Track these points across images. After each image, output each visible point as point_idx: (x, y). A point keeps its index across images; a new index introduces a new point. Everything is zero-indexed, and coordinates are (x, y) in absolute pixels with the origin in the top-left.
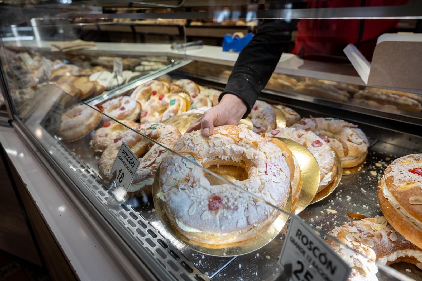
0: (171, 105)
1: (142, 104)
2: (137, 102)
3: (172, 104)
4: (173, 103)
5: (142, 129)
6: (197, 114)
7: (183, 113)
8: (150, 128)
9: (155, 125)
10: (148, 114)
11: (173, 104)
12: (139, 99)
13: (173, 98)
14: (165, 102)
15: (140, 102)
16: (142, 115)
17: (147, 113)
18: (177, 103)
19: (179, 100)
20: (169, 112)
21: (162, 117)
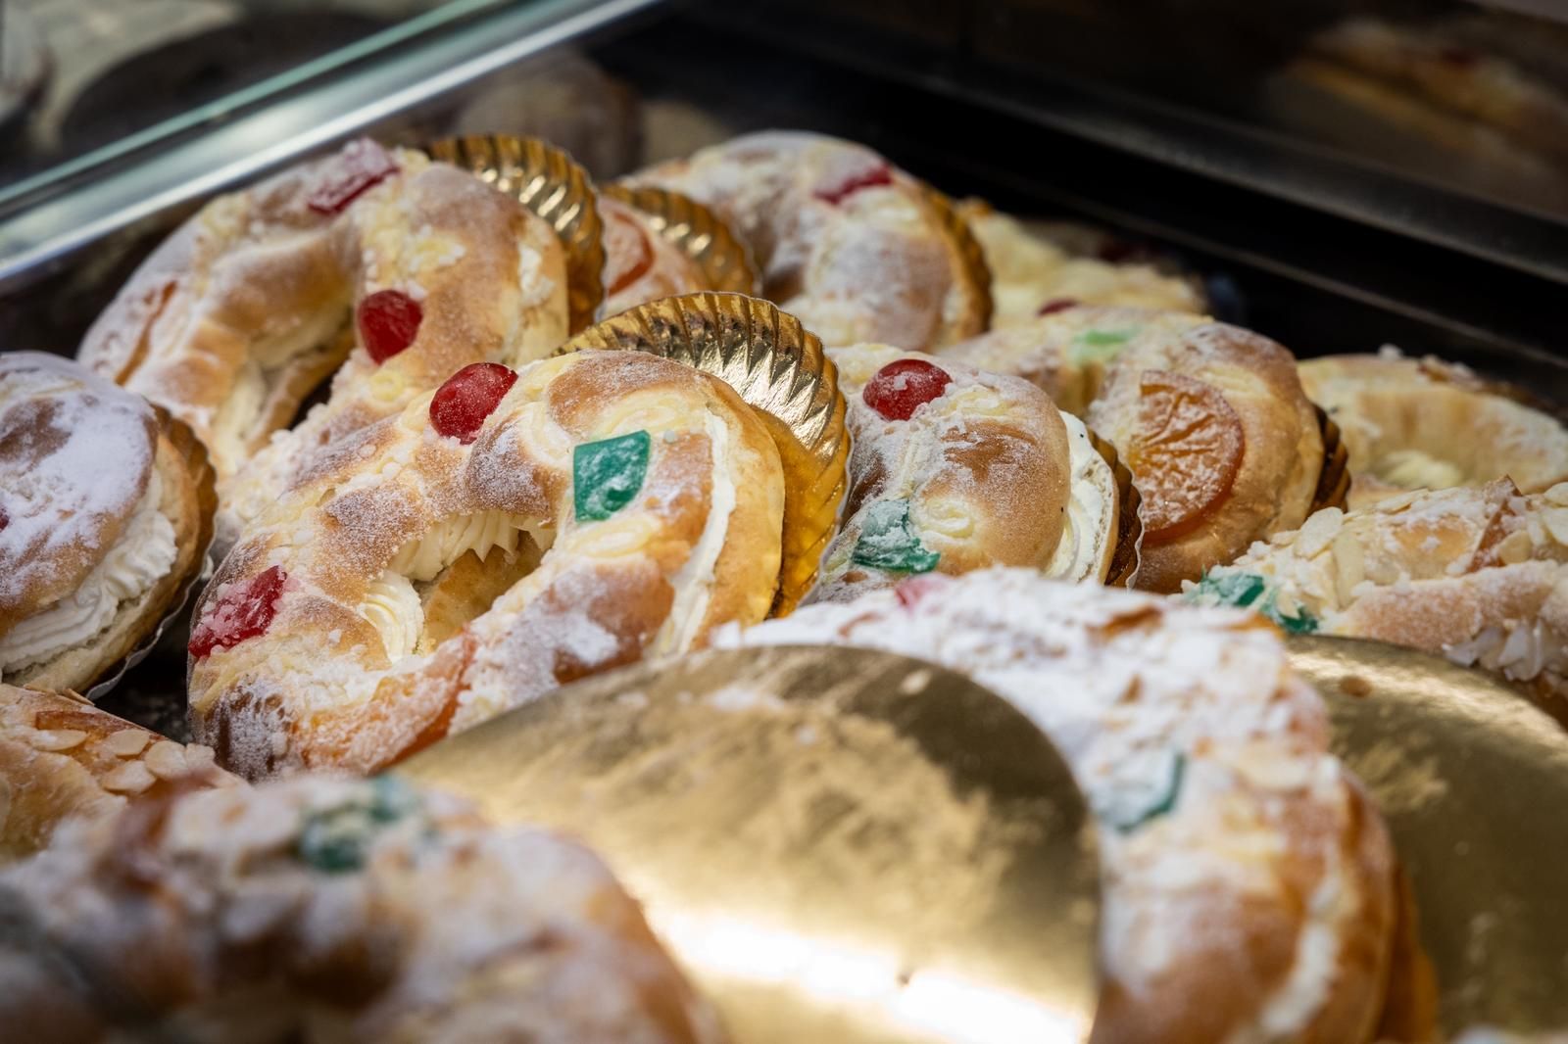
0: (582, 513)
1: (227, 452)
2: (166, 427)
3: (595, 501)
4: (617, 483)
5: (189, 859)
6: (913, 665)
7: (729, 637)
8: (291, 852)
9: (349, 808)
10: (289, 601)
11: (619, 499)
12: (194, 378)
13: (614, 420)
14: (514, 459)
15: (200, 419)
16: (209, 620)
17: (271, 586)
18: (660, 486)
19: (691, 447)
20: (556, 603)
21: (459, 675)
